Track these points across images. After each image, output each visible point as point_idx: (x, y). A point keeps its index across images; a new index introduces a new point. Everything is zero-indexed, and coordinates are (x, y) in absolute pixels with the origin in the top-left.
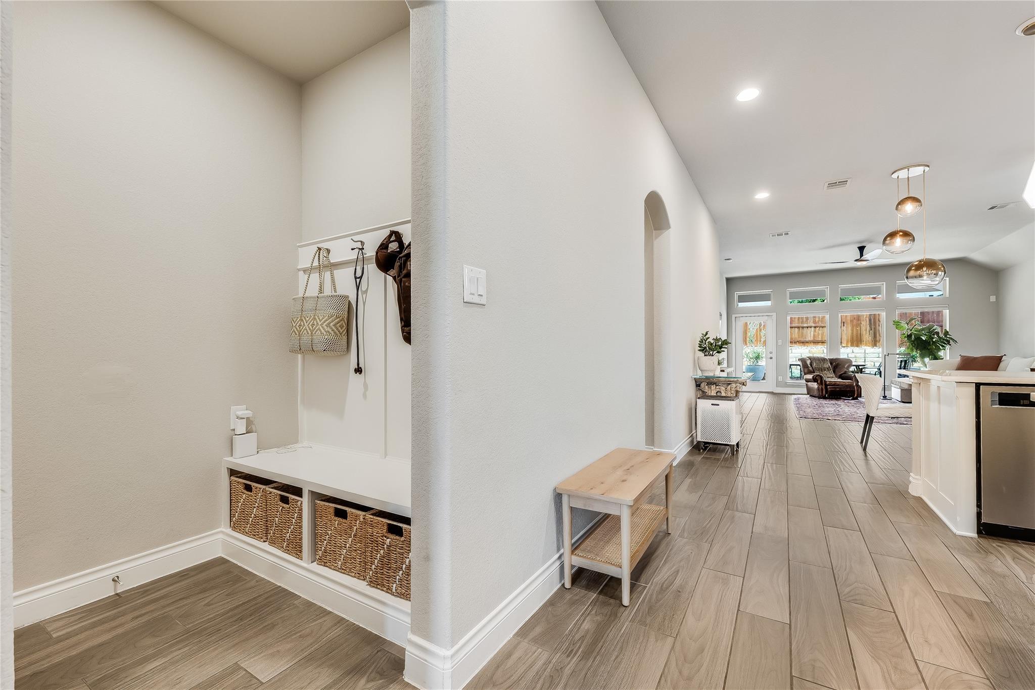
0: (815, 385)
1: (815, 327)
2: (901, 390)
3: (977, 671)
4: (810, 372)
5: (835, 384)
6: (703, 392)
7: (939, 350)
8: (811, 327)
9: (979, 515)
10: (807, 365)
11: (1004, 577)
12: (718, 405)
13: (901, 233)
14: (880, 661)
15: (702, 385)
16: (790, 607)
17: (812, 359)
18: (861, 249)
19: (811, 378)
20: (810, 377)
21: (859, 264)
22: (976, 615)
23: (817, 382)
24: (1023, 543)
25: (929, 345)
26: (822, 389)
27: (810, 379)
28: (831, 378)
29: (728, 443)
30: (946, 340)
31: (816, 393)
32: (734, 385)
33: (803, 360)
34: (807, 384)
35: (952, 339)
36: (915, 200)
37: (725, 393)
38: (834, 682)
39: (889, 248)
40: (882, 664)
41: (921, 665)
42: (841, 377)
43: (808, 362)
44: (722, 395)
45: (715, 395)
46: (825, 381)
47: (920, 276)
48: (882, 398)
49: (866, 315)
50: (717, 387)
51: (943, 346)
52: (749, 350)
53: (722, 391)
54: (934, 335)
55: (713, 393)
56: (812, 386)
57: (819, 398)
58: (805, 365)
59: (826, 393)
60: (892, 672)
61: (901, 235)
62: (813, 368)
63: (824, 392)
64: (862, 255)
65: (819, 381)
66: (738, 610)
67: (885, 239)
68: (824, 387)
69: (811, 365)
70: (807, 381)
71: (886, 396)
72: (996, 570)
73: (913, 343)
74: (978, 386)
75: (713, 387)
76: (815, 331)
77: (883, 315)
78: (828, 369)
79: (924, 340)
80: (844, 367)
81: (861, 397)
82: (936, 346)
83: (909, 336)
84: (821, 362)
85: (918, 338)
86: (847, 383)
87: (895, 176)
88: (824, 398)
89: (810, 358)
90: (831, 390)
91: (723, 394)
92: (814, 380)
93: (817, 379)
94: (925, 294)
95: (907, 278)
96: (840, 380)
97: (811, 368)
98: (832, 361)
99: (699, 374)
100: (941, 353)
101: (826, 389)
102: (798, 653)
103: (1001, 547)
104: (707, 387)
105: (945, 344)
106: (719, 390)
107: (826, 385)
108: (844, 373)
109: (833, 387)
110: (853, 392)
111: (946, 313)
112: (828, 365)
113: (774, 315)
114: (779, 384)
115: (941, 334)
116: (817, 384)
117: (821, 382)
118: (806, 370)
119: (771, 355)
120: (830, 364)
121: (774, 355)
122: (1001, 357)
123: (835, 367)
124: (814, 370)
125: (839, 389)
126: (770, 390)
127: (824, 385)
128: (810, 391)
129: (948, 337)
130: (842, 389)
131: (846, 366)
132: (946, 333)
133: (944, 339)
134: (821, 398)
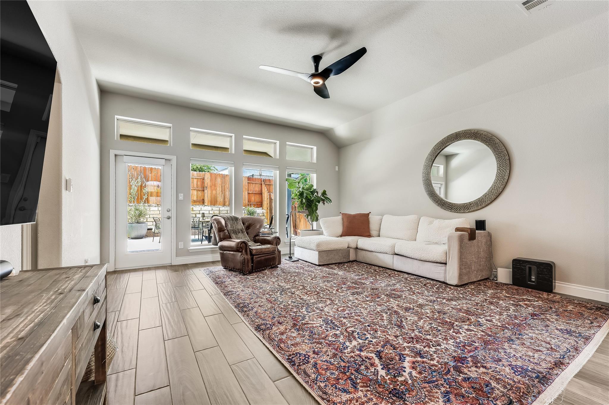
0: (238, 256)
2: (320, 252)
4: (227, 238)
5: (260, 253)
10: (223, 226)
17: (226, 219)
20: (229, 244)
23: (241, 252)
26: (247, 261)
27: (230, 247)
28: (253, 246)
31: (238, 266)
33: (218, 222)
34: (223, 255)
35: (328, 198)
42: (256, 241)
43: (223, 222)
46: (250, 249)
54: (314, 194)
56: (231, 256)
57: (244, 273)
58: (221, 229)
59: (252, 265)
62: (228, 231)
63: (250, 264)
65: (243, 250)
68: (250, 257)
69: (226, 227)
70: (224, 248)
84: (234, 223)
88: (249, 272)
89: (221, 217)
90: (258, 261)
92: (236, 249)
93: (240, 248)
96: (261, 246)
97: (226, 231)
101: (252, 259)
107: (252, 255)
108: (258, 235)
109: (259, 256)
110: (274, 259)
111: (314, 177)
112: (240, 226)
113: (174, 158)
114: (179, 253)
115: (320, 195)
116: (240, 254)
117: (246, 251)
118: (222, 234)
119: (169, 214)
120: (242, 224)
121: (173, 214)
122: (368, 214)
123: (248, 228)
124: (229, 234)
125: (263, 258)
126: (167, 261)
127: (249, 254)
128: (226, 262)
129: (325, 197)
130: (267, 257)
131: (258, 226)
132: (324, 193)
133: (321, 199)
134: (246, 274)
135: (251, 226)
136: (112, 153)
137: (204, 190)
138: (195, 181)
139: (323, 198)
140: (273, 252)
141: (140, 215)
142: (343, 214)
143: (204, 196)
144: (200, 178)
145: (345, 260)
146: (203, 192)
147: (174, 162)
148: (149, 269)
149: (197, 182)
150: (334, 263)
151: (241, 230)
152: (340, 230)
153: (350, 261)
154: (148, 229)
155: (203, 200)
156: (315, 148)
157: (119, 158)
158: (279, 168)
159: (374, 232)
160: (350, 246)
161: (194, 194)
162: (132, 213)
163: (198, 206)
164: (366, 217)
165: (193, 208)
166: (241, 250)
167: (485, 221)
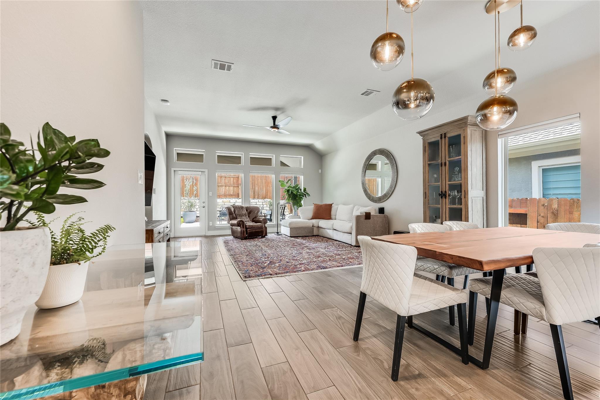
0: (239, 229)
2: (291, 228)
4: (234, 219)
5: (252, 227)
7: (301, 200)
8: (223, 186)
10: (232, 212)
17: (235, 207)
18: (275, 118)
20: (235, 222)
23: (240, 226)
25: (297, 197)
26: (244, 232)
27: (235, 224)
28: (249, 223)
31: (239, 235)
33: (229, 209)
34: (231, 228)
35: (307, 193)
42: (253, 221)
43: (233, 209)
46: (245, 225)
48: (276, 234)
51: (303, 198)
52: (185, 200)
54: (299, 190)
56: (236, 229)
58: (230, 213)
59: (247, 235)
62: (236, 215)
63: (245, 234)
68: (245, 230)
69: (234, 212)
70: (232, 225)
71: (278, 233)
73: (289, 195)
76: (225, 189)
77: (273, 177)
79: (294, 194)
80: (254, 212)
81: (267, 235)
82: (300, 198)
83: (288, 191)
84: (240, 210)
85: (292, 193)
86: (259, 226)
88: (245, 238)
89: (232, 207)
90: (250, 232)
92: (238, 225)
93: (240, 224)
96: (254, 224)
97: (234, 215)
98: (247, 209)
100: (301, 203)
101: (247, 231)
107: (246, 228)
108: (255, 218)
109: (251, 229)
110: (262, 232)
111: (302, 178)
112: (245, 212)
113: (206, 171)
114: (210, 228)
115: (302, 190)
116: (240, 227)
117: (243, 226)
118: (231, 216)
119: (204, 205)
120: (246, 211)
121: (206, 205)
122: (332, 204)
123: (249, 213)
124: (236, 216)
125: (254, 231)
126: (203, 234)
127: (245, 228)
128: (234, 233)
129: (306, 193)
130: (256, 230)
131: (256, 212)
132: (305, 190)
133: (304, 194)
134: (243, 240)
135: (252, 212)
136: (173, 169)
137: (238, 187)
138: (232, 179)
139: (304, 193)
140: (261, 227)
141: (191, 206)
142: (314, 204)
143: (238, 191)
144: (236, 177)
145: (310, 235)
146: (237, 188)
147: (206, 173)
148: (192, 237)
149: (234, 180)
150: (302, 236)
151: (245, 215)
152: (311, 215)
153: (314, 236)
154: (197, 217)
155: (238, 194)
156: (302, 157)
157: (176, 172)
158: (275, 173)
159: (333, 217)
160: (314, 225)
161: (231, 189)
162: (186, 204)
163: (234, 199)
164: (330, 206)
165: (230, 201)
166: (240, 225)
167: (384, 208)
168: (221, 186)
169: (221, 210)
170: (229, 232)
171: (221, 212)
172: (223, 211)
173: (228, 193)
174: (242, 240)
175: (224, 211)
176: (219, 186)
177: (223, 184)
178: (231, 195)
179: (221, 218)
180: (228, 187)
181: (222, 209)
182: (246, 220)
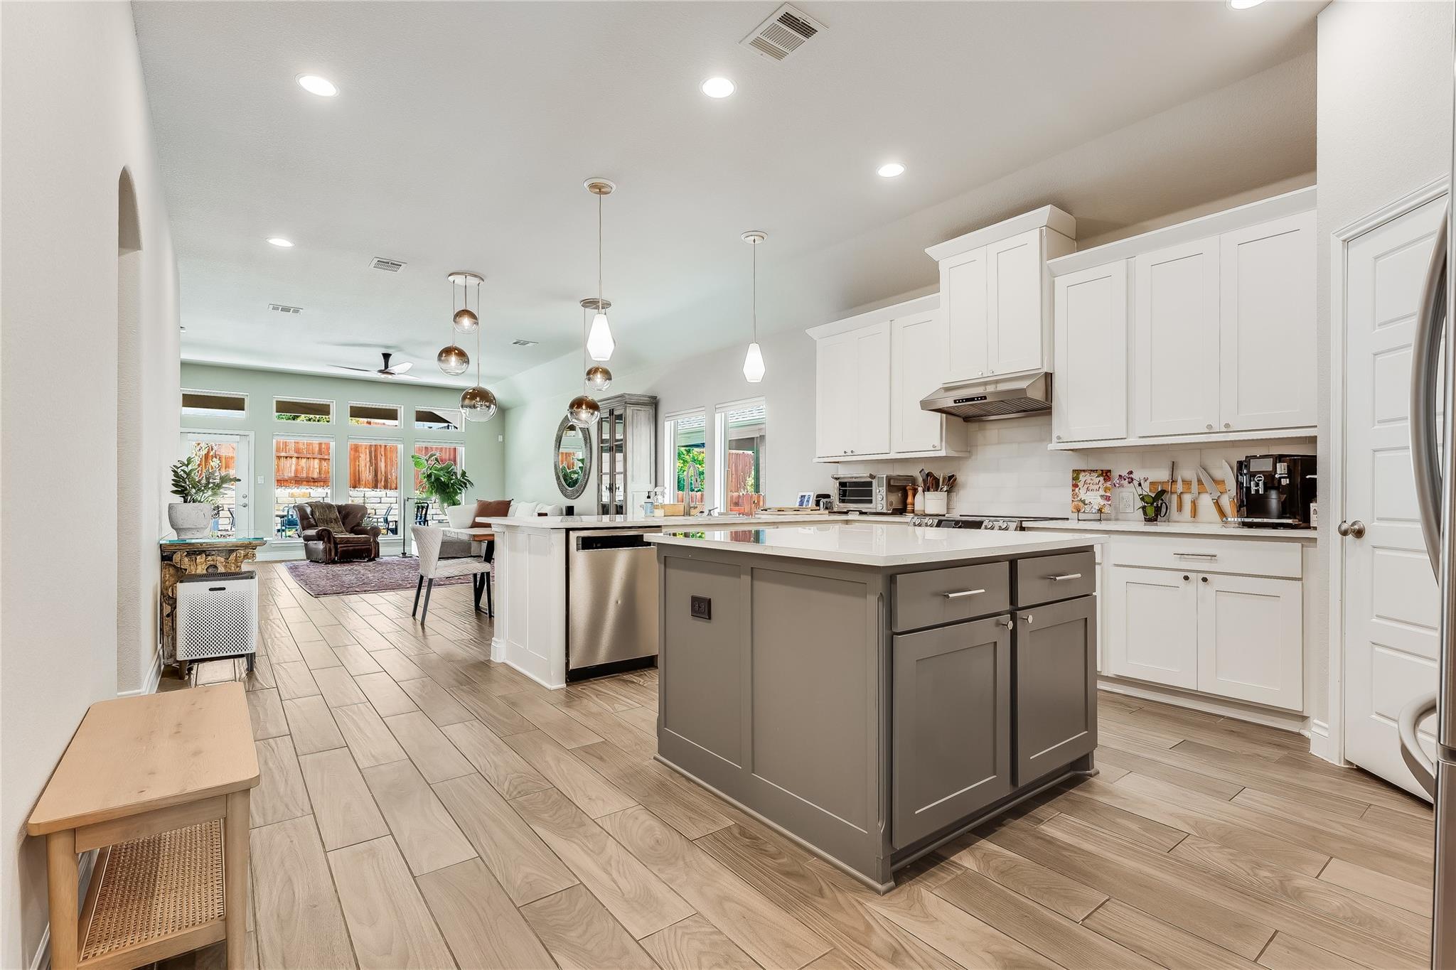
0: (320, 545)
1: (298, 458)
3: (632, 803)
4: (310, 526)
5: (348, 541)
6: (178, 569)
7: (456, 493)
8: (291, 457)
9: (567, 664)
11: (600, 714)
12: (224, 589)
13: (457, 351)
14: (573, 839)
15: (177, 557)
16: (467, 837)
17: (314, 507)
18: (386, 356)
19: (314, 534)
20: (312, 532)
21: (383, 376)
22: (604, 757)
23: (323, 540)
24: (595, 680)
25: (448, 487)
26: (330, 550)
27: (313, 536)
28: (341, 534)
29: (244, 652)
30: (464, 483)
31: (321, 556)
32: (242, 552)
33: (300, 509)
34: (306, 545)
35: (469, 481)
36: (472, 316)
37: (225, 567)
38: (554, 884)
39: (444, 366)
40: (576, 841)
41: (599, 821)
42: (352, 531)
43: (309, 510)
44: (219, 571)
45: (205, 572)
46: (334, 537)
47: (474, 407)
48: (401, 555)
49: (366, 445)
50: (210, 558)
51: (460, 489)
53: (219, 565)
54: (452, 475)
55: (201, 570)
56: (314, 546)
57: (326, 563)
58: (304, 516)
59: (336, 555)
60: (587, 843)
61: (456, 354)
62: (315, 520)
63: (333, 554)
64: (386, 366)
65: (326, 539)
66: (414, 877)
67: (440, 355)
68: (332, 546)
69: (312, 515)
70: (307, 539)
71: (405, 553)
72: (592, 711)
73: (432, 484)
74: (568, 530)
75: (200, 559)
76: (297, 464)
77: (400, 447)
78: (336, 520)
79: (442, 482)
80: (355, 515)
81: (378, 556)
82: (454, 489)
83: (429, 476)
84: (325, 510)
85: (437, 479)
86: (363, 540)
87: (451, 278)
88: (334, 562)
89: (310, 505)
90: (344, 550)
91: (221, 569)
92: (319, 537)
93: (323, 536)
94: (424, 425)
95: (462, 407)
96: (352, 536)
97: (312, 520)
98: (340, 508)
99: (170, 536)
100: (458, 498)
101: (336, 548)
102: (507, 880)
103: (584, 689)
104: (186, 560)
105: (462, 486)
106: (212, 563)
107: (336, 544)
108: (357, 525)
109: (346, 545)
110: (369, 551)
111: (462, 450)
112: (335, 514)
113: (252, 434)
115: (459, 475)
116: (322, 543)
117: (329, 539)
118: (305, 522)
119: (245, 501)
120: (337, 513)
121: (250, 501)
122: (510, 501)
123: (345, 517)
124: (316, 522)
125: (351, 548)
127: (332, 543)
128: (310, 553)
129: (466, 480)
130: (357, 548)
131: (359, 515)
132: (464, 474)
133: (461, 481)
134: (329, 564)
135: (350, 516)
140: (367, 542)
142: (479, 500)
147: (252, 438)
158: (403, 441)
164: (507, 504)
165: (310, 493)
166: (322, 538)
167: (573, 507)
168: (286, 457)
169: (286, 513)
170: (302, 554)
171: (286, 518)
172: (290, 517)
173: (305, 475)
174: (326, 564)
175: (292, 515)
176: (279, 457)
177: (292, 453)
178: (313, 479)
179: (284, 533)
180: (304, 460)
181: (288, 512)
182: (336, 529)
